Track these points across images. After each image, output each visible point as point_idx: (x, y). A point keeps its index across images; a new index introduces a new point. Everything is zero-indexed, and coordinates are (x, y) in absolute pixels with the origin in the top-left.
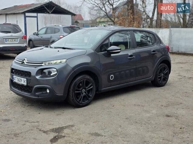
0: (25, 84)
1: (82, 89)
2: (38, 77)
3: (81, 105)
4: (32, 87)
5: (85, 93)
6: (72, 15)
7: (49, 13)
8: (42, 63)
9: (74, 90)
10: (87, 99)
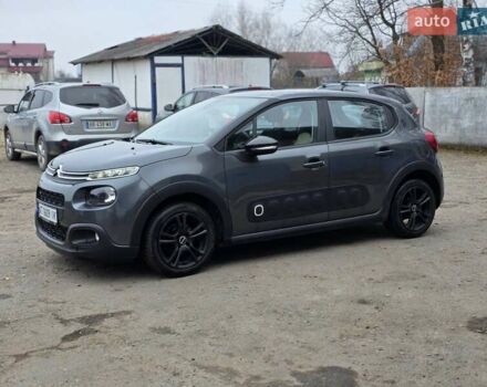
0: (55, 221)
1: (179, 236)
2: (77, 206)
3: (176, 271)
4: (67, 229)
5: (188, 244)
6: (271, 58)
7: (211, 54)
8: (87, 175)
9: (156, 238)
10: (193, 260)
